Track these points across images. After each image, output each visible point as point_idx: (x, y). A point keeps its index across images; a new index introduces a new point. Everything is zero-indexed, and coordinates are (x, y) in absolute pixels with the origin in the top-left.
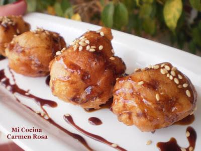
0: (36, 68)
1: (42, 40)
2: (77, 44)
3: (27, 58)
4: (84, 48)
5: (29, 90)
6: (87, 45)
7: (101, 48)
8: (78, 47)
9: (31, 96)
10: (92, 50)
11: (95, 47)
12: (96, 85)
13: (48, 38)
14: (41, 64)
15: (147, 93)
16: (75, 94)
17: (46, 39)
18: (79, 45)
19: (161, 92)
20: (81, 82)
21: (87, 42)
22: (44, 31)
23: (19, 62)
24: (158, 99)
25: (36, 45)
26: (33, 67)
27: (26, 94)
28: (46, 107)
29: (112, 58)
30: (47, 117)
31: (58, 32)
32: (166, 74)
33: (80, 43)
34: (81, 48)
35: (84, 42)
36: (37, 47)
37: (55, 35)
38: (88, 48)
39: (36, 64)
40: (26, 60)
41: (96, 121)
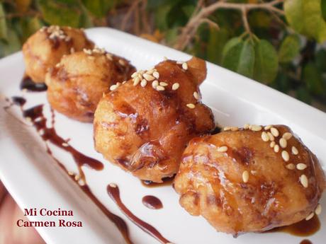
0: (83, 108)
1: (98, 66)
2: (140, 76)
3: (71, 90)
4: (149, 83)
5: (69, 140)
6: (155, 79)
7: (175, 86)
8: (140, 82)
9: (69, 149)
10: (160, 88)
11: (166, 84)
12: (157, 144)
13: (108, 65)
14: (90, 101)
15: (234, 166)
17: (105, 65)
18: (143, 78)
19: (254, 170)
20: (134, 134)
21: (157, 75)
22: (105, 54)
23: (59, 95)
24: (245, 180)
25: (87, 73)
26: (78, 105)
27: (64, 145)
28: (86, 169)
30: (82, 183)
32: (269, 142)
33: (145, 75)
34: (143, 83)
35: (152, 75)
36: (88, 76)
38: (155, 84)
39: (82, 99)
40: (70, 93)
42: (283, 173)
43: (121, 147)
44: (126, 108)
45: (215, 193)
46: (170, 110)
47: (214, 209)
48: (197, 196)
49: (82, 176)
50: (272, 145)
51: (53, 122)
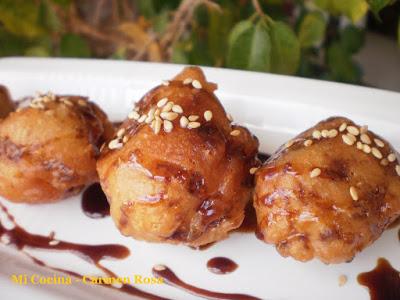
0: (64, 185)
1: (63, 121)
2: (157, 118)
3: (39, 167)
4: (176, 123)
5: (53, 234)
6: (180, 116)
7: (208, 115)
8: (162, 125)
9: (63, 246)
10: (197, 125)
11: (197, 117)
13: (74, 114)
14: (75, 173)
15: (331, 191)
16: (179, 224)
17: (71, 116)
18: (163, 120)
19: (357, 182)
20: (189, 197)
21: (178, 109)
22: (58, 100)
23: (22, 180)
24: (355, 198)
25: (52, 136)
26: (55, 184)
27: (51, 243)
28: (107, 262)
29: (235, 133)
31: (83, 94)
32: (355, 144)
33: (163, 115)
34: (168, 127)
35: (171, 111)
36: (57, 139)
37: (81, 103)
38: (183, 121)
39: (62, 175)
40: (36, 172)
41: (223, 265)
42: (381, 172)
43: (178, 220)
44: (164, 169)
45: (330, 227)
46: (222, 149)
47: (337, 244)
48: (305, 239)
49: (111, 274)
50: (359, 145)
51: (11, 218)
